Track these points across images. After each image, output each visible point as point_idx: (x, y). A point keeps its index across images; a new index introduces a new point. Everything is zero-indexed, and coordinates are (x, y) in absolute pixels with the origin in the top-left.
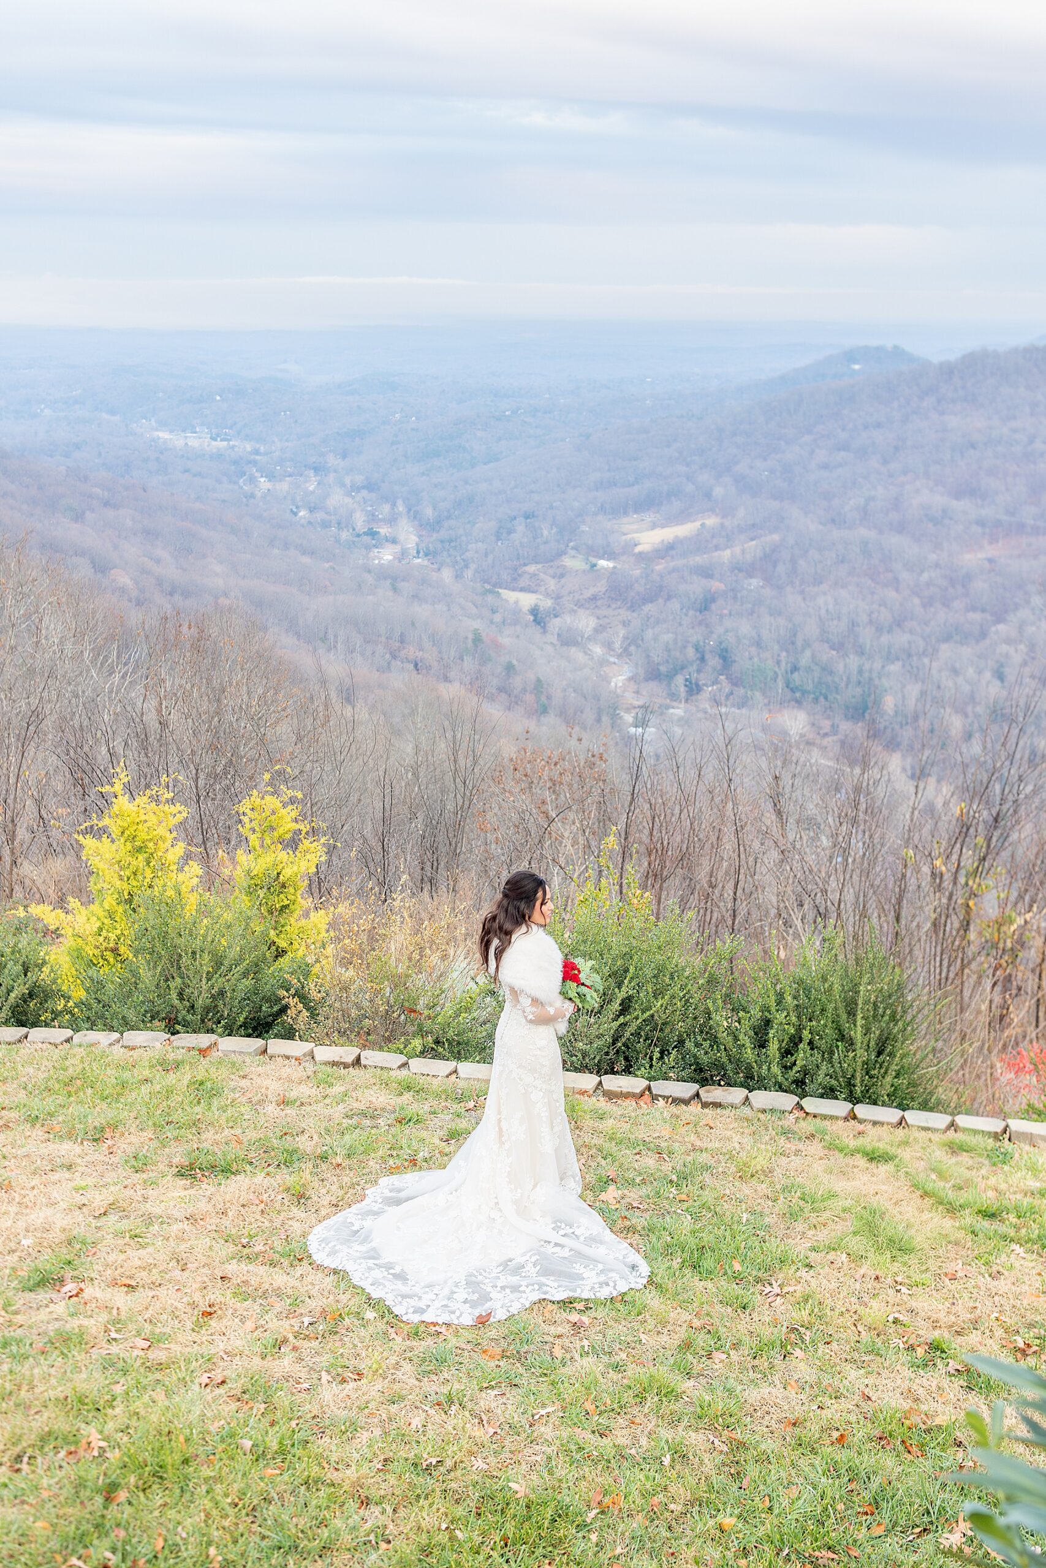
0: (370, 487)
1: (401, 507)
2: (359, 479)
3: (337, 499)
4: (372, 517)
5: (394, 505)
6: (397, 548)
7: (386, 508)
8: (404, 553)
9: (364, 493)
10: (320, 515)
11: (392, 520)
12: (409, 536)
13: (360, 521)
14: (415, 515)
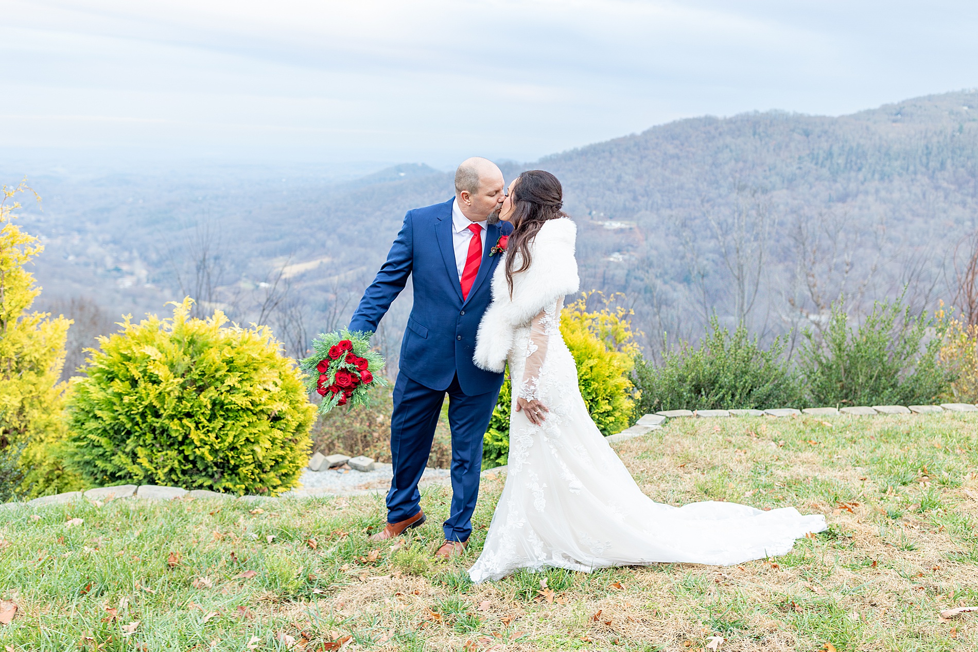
0: (115, 242)
1: (136, 254)
2: (108, 237)
3: (94, 249)
4: (117, 260)
5: (131, 252)
6: (134, 279)
7: (126, 254)
8: (138, 282)
9: (111, 246)
10: (82, 259)
11: (130, 261)
12: (142, 272)
13: (109, 262)
14: (145, 258)
